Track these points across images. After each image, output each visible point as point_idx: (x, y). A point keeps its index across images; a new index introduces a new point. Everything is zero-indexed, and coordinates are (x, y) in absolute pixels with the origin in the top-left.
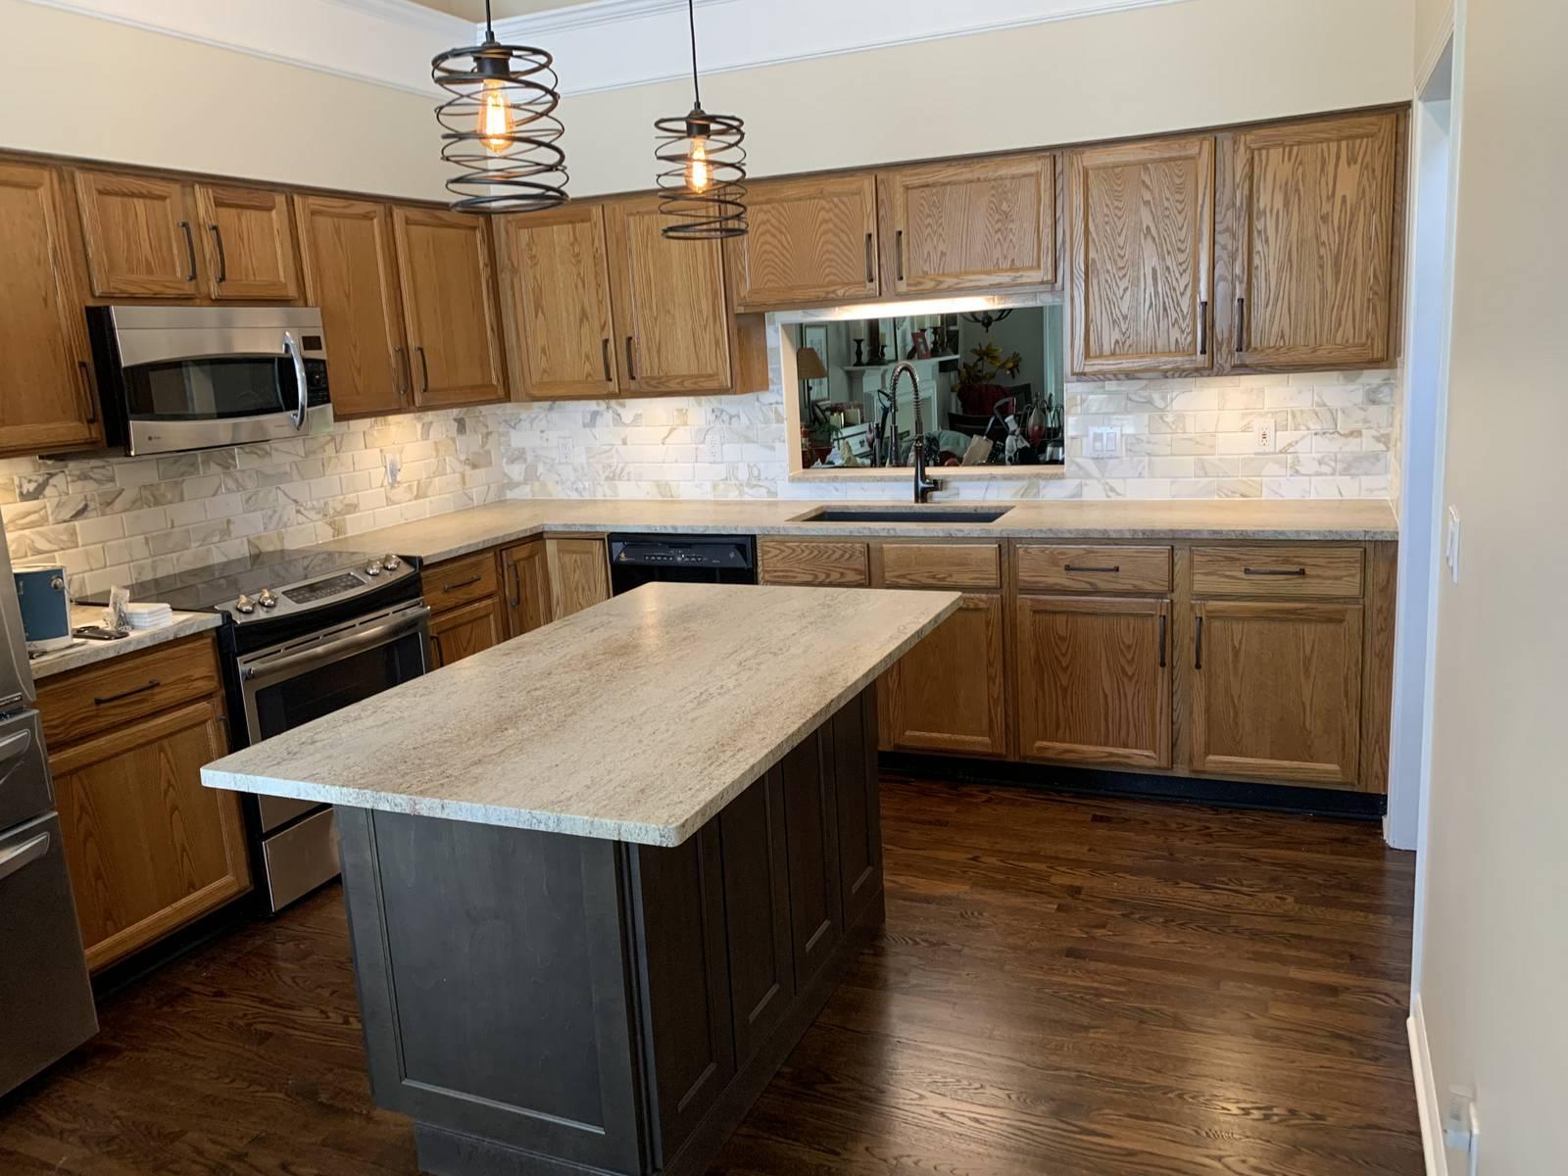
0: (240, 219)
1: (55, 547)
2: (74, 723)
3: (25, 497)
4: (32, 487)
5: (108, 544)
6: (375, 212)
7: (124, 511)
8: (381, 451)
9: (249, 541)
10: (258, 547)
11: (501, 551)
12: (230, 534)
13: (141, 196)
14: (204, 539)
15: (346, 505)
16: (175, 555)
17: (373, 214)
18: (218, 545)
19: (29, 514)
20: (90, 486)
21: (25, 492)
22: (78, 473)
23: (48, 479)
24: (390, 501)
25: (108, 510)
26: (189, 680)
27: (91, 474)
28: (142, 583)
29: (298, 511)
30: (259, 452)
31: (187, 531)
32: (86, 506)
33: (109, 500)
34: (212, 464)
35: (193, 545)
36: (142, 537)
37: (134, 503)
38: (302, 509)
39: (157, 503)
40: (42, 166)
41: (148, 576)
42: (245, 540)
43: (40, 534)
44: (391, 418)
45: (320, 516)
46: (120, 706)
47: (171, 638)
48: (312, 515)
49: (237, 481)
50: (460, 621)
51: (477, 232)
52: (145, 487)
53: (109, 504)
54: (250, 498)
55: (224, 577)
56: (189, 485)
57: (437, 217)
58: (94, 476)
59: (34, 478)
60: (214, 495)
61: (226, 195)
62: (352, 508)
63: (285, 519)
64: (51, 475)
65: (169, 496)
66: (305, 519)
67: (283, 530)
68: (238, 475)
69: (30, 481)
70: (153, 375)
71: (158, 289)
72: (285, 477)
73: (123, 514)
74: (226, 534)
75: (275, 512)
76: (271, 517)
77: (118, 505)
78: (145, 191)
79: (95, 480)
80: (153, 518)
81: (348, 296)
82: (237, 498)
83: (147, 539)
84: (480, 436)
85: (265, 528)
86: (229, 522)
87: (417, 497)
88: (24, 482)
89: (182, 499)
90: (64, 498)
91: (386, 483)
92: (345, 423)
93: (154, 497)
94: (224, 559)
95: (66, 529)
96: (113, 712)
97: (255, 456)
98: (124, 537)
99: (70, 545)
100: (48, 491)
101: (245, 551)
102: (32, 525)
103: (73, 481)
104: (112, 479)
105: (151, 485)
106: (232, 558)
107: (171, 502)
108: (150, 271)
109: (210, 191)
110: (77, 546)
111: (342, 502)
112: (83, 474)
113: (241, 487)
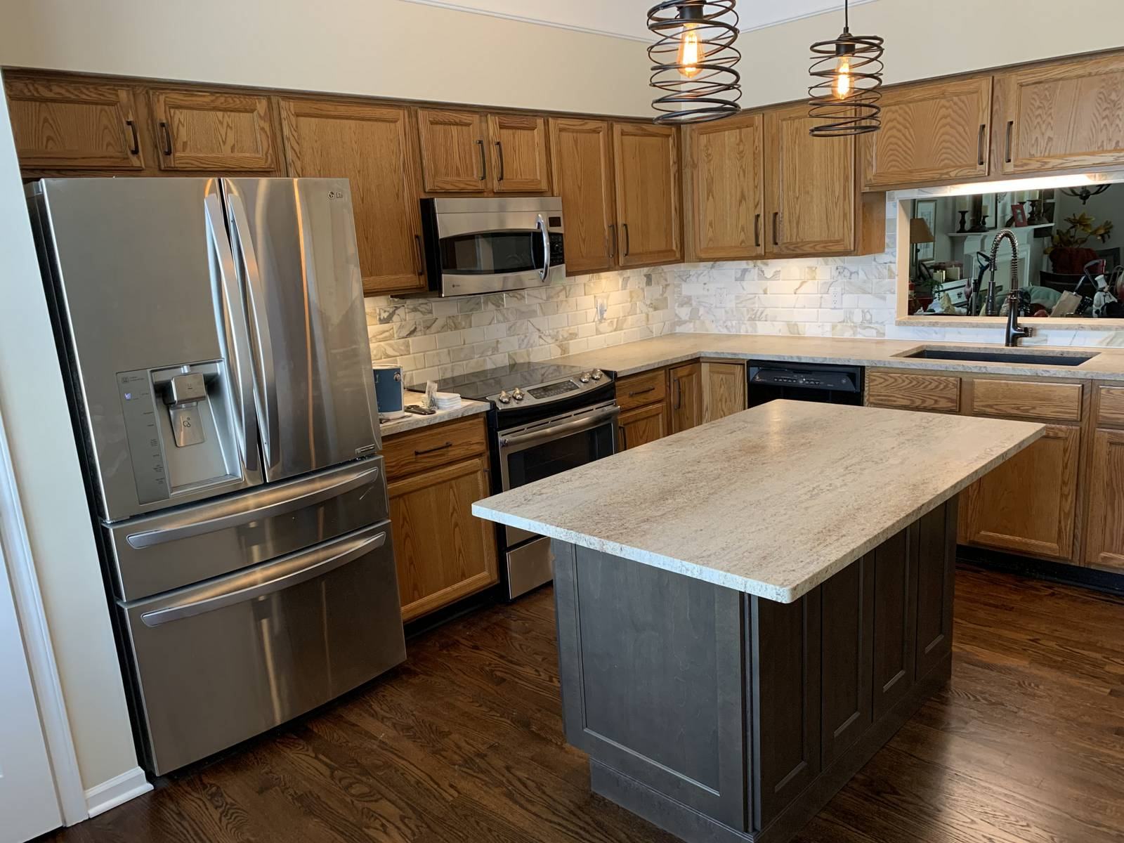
0: (514, 137)
1: (398, 354)
2: (402, 466)
3: (383, 321)
4: (385, 315)
5: (427, 353)
6: (601, 127)
7: (438, 332)
8: (595, 297)
9: (509, 355)
10: (514, 359)
11: (669, 369)
12: (498, 351)
13: (456, 124)
14: (483, 353)
15: (571, 334)
16: (464, 362)
17: (600, 129)
18: (491, 357)
19: (384, 332)
20: (419, 315)
21: (382, 318)
22: (412, 307)
23: (395, 310)
24: (598, 332)
25: (428, 331)
26: (470, 444)
27: (419, 308)
28: (444, 380)
29: (540, 337)
30: (519, 296)
31: (473, 347)
32: (416, 328)
33: (429, 325)
34: (489, 303)
35: (476, 356)
36: (446, 350)
37: (443, 328)
38: (542, 335)
39: (456, 328)
40: (399, 107)
41: (448, 375)
42: (507, 354)
43: (388, 344)
44: (603, 274)
45: (554, 341)
46: (428, 457)
47: (460, 416)
48: (549, 340)
49: (504, 315)
50: (638, 417)
51: (670, 138)
52: (450, 317)
53: (428, 328)
54: (511, 327)
55: (494, 378)
56: (475, 318)
57: (643, 129)
58: (421, 310)
59: (388, 309)
60: (490, 324)
61: (508, 120)
62: (573, 336)
63: (531, 342)
64: (397, 308)
65: (463, 323)
66: (544, 343)
67: (530, 349)
68: (505, 311)
69: (385, 311)
70: (457, 244)
71: (462, 186)
72: (532, 313)
73: (436, 335)
74: (495, 349)
75: (526, 336)
76: (523, 340)
77: (434, 328)
78: (458, 121)
79: (421, 312)
80: (453, 337)
81: (580, 188)
82: (504, 326)
83: (449, 351)
84: (661, 287)
85: (519, 347)
86: (498, 341)
87: (615, 330)
88: (382, 312)
89: (471, 327)
90: (403, 323)
91: (596, 320)
92: (573, 277)
93: (454, 323)
94: (494, 367)
95: (404, 343)
96: (425, 460)
97: (515, 299)
98: (436, 349)
99: (405, 353)
100: (395, 318)
101: (506, 362)
102: (385, 340)
103: (409, 312)
104: (431, 312)
105: (453, 316)
106: (498, 366)
107: (464, 328)
108: (458, 175)
109: (497, 118)
110: (409, 354)
111: (567, 331)
112: (415, 308)
113: (506, 320)
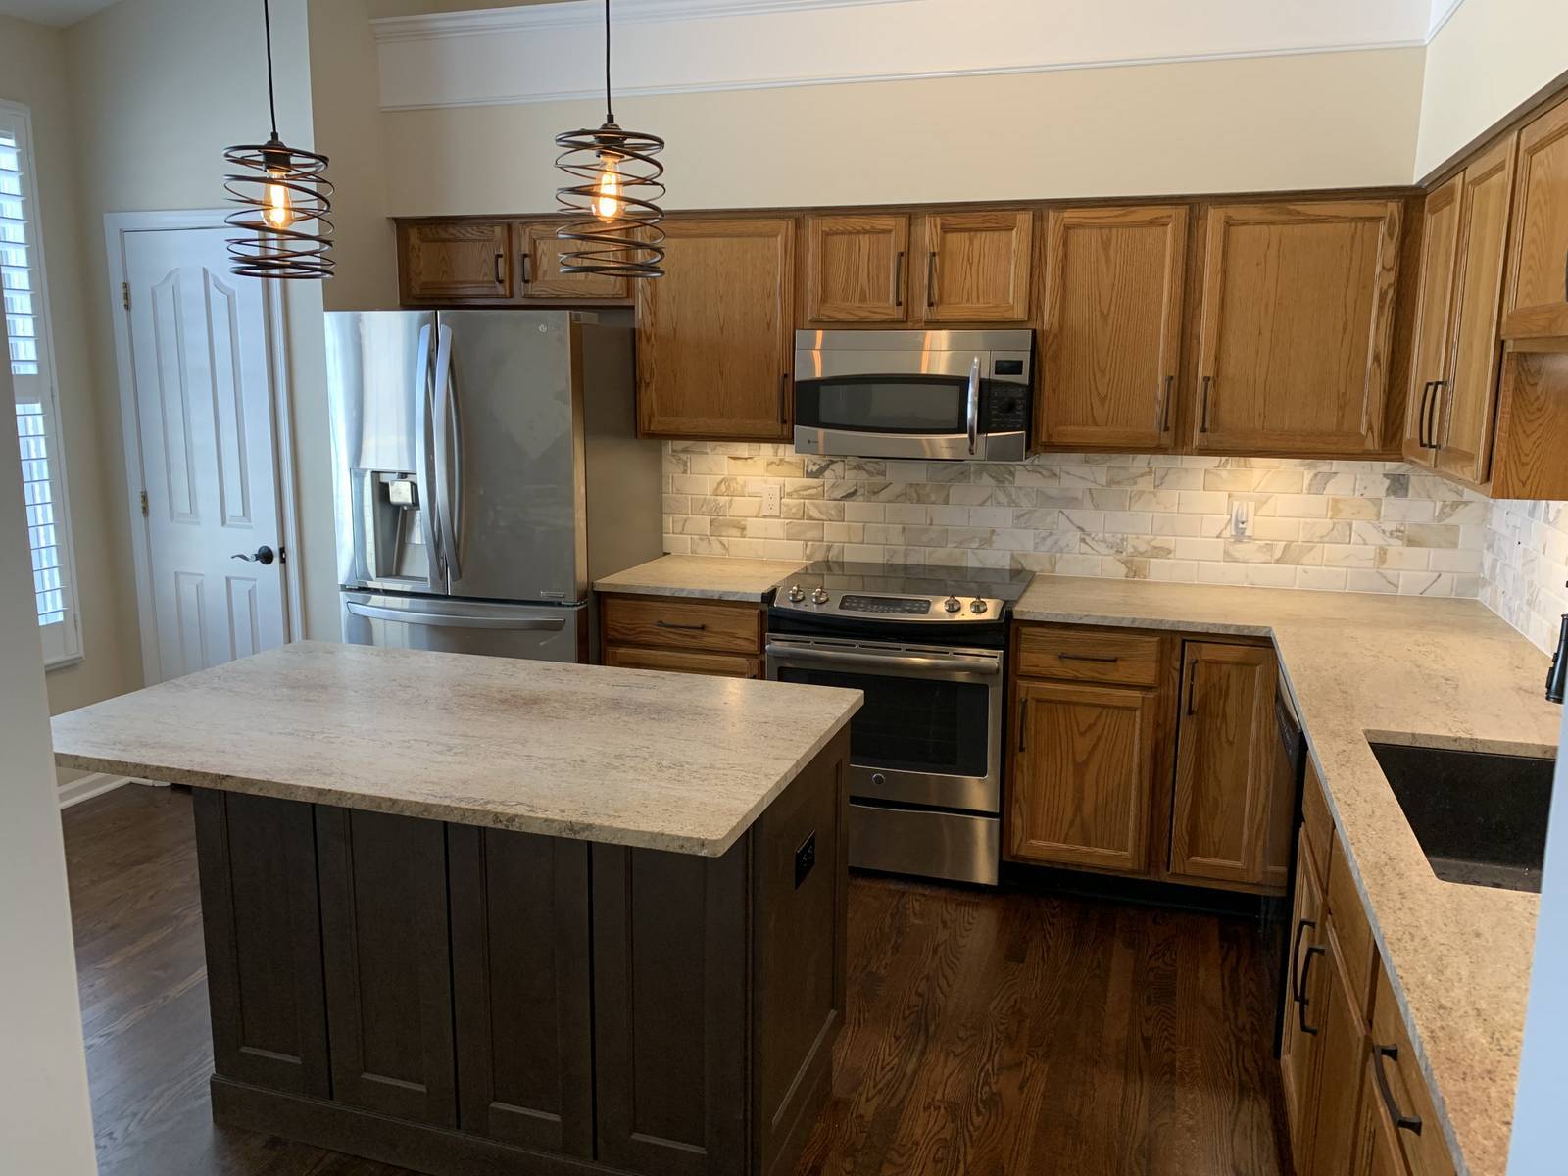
0: (971, 243)
1: (824, 518)
2: (640, 632)
3: (810, 475)
4: (815, 468)
5: (869, 525)
7: (889, 501)
8: (1229, 496)
9: (1013, 556)
10: (1020, 563)
11: (1184, 641)
12: (991, 546)
13: (866, 232)
14: (961, 543)
15: (1155, 548)
16: (928, 549)
18: (976, 551)
19: (810, 488)
20: (863, 476)
21: (810, 470)
22: (855, 463)
23: (829, 464)
24: (1228, 557)
25: (873, 498)
26: (733, 635)
27: (865, 466)
28: (892, 565)
29: (1083, 540)
30: (1044, 473)
31: (947, 531)
32: (856, 490)
33: (876, 490)
34: (985, 475)
35: (949, 545)
36: (901, 526)
37: (898, 496)
38: (1088, 539)
39: (919, 501)
40: (782, 218)
41: (899, 560)
42: (1009, 552)
43: (813, 504)
44: (1256, 461)
45: (1113, 551)
46: (675, 633)
47: (716, 597)
48: (1102, 548)
50: (1074, 698)
51: (1381, 223)
52: (911, 485)
53: (875, 493)
54: (1023, 515)
55: (976, 582)
56: (956, 491)
57: (1289, 212)
58: (868, 469)
59: (819, 462)
60: (982, 504)
61: (952, 220)
62: (1166, 552)
63: (1062, 543)
64: (832, 462)
65: (933, 497)
66: (1089, 550)
67: (1058, 555)
69: (815, 464)
70: (823, 389)
71: (864, 314)
73: (887, 504)
74: (987, 541)
75: (1051, 534)
76: (1044, 539)
77: (883, 495)
78: (868, 228)
79: (868, 472)
80: (915, 513)
82: (1010, 511)
83: (904, 529)
84: (1439, 504)
85: (1035, 548)
86: (993, 531)
88: (811, 464)
89: (946, 502)
90: (839, 481)
93: (918, 495)
94: (980, 566)
95: (835, 506)
97: (1039, 476)
98: (884, 523)
99: (836, 518)
100: (827, 473)
101: (1006, 563)
102: (810, 497)
103: (849, 470)
104: (883, 474)
105: (918, 485)
106: (988, 567)
107: (933, 503)
110: (843, 521)
111: (1148, 542)
112: (858, 465)
113: (1012, 502)
